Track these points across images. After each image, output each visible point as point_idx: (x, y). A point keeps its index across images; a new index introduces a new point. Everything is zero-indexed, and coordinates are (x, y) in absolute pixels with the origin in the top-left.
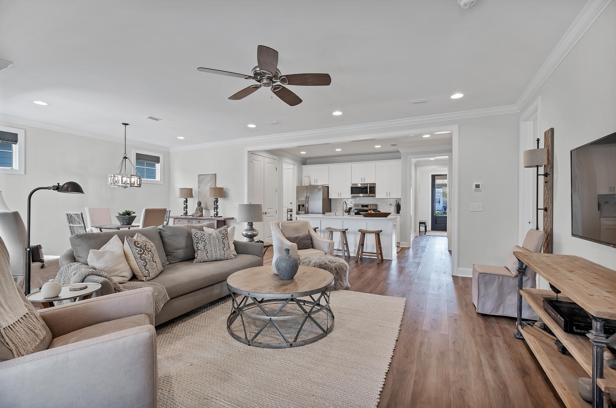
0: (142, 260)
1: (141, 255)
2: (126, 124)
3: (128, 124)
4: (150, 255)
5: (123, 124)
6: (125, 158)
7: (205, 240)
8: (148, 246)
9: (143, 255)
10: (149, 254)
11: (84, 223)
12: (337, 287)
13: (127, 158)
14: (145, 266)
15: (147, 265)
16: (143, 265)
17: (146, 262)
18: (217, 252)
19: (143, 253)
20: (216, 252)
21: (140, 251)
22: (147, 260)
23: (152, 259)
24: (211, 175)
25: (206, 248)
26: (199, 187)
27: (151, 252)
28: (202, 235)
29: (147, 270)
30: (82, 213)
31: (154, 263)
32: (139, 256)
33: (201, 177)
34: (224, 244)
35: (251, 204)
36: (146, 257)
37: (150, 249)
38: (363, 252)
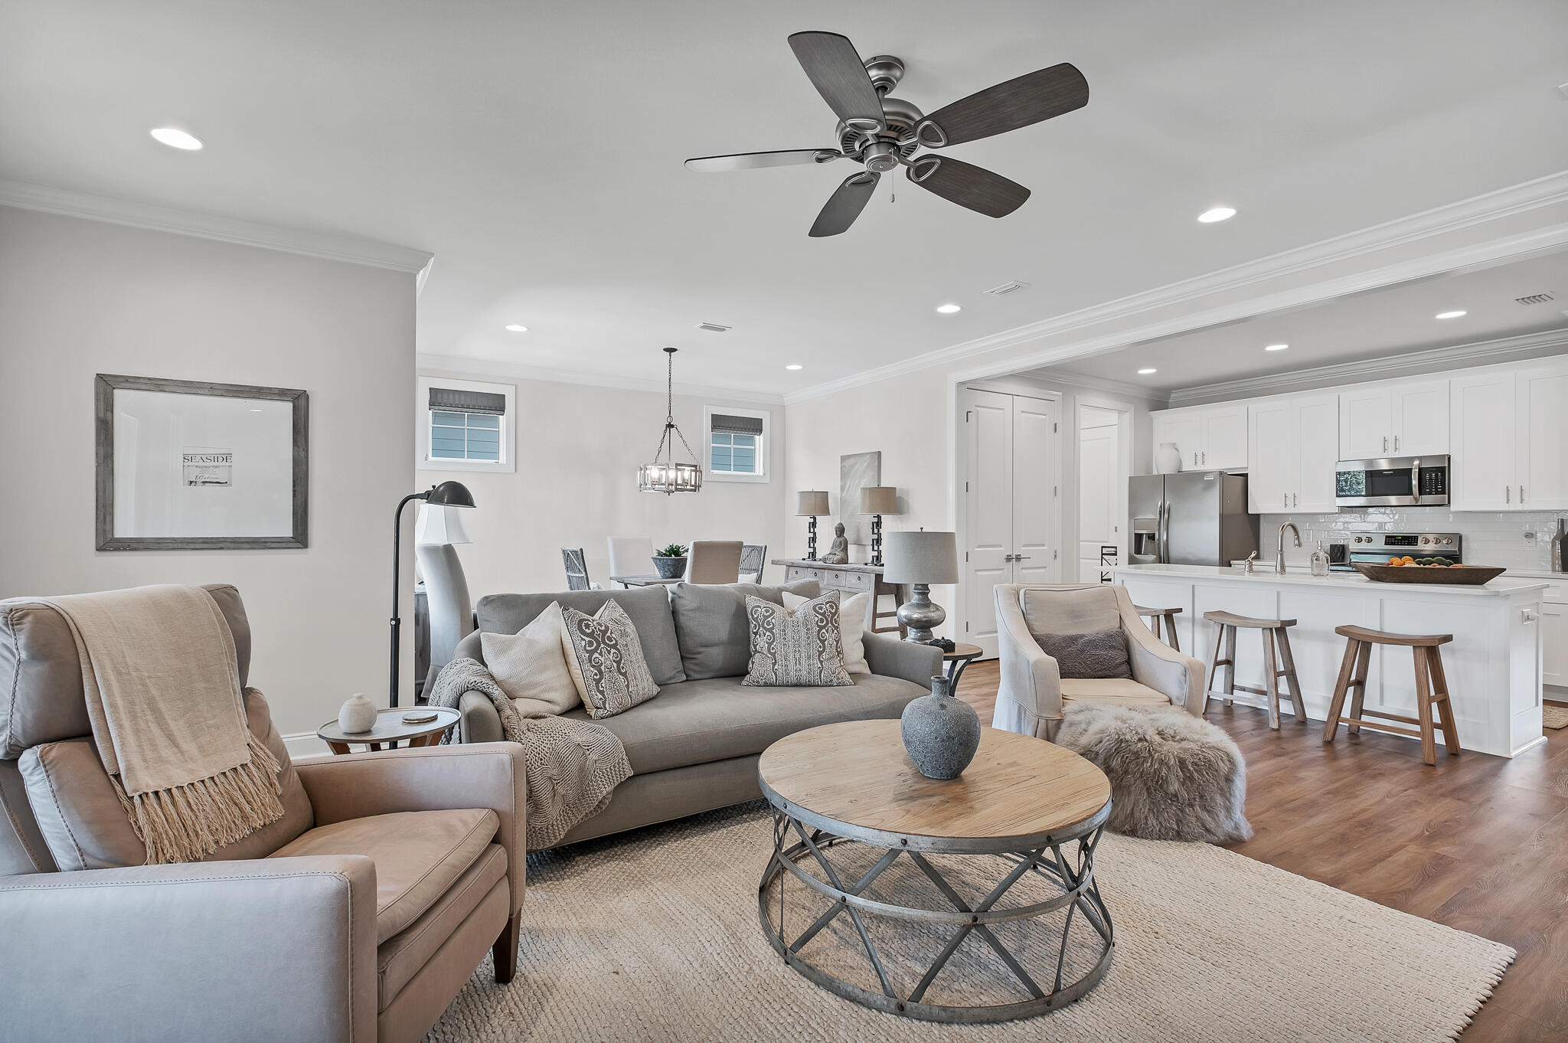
0: (593, 666)
1: (591, 653)
2: (671, 350)
3: (675, 350)
4: (611, 657)
5: (666, 350)
6: (670, 426)
7: (773, 628)
8: (611, 633)
9: (596, 655)
10: (609, 652)
11: (586, 571)
12: (1186, 829)
13: (673, 426)
14: (598, 682)
15: (603, 681)
16: (594, 679)
17: (601, 672)
18: (800, 664)
19: (595, 650)
20: (798, 661)
21: (590, 644)
22: (603, 668)
23: (615, 665)
24: (868, 456)
25: (773, 649)
26: (842, 489)
27: (618, 649)
28: (768, 614)
29: (602, 693)
30: (581, 550)
31: (621, 677)
32: (587, 655)
33: (848, 463)
34: (823, 642)
35: (923, 531)
36: (603, 659)
37: (614, 642)
38: (1362, 712)
